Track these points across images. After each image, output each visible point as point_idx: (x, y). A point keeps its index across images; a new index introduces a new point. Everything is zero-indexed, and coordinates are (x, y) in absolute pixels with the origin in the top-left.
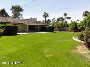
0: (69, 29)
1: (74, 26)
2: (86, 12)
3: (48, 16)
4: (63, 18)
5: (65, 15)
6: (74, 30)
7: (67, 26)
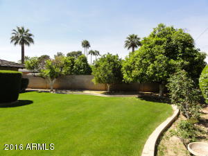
0: (94, 80)
1: (110, 72)
2: (132, 37)
3: (31, 40)
4: (81, 52)
5: (86, 44)
6: (109, 86)
7: (88, 70)
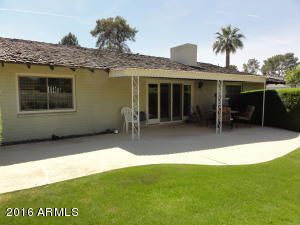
3: (240, 44)
4: (292, 55)
